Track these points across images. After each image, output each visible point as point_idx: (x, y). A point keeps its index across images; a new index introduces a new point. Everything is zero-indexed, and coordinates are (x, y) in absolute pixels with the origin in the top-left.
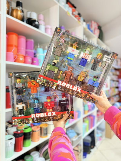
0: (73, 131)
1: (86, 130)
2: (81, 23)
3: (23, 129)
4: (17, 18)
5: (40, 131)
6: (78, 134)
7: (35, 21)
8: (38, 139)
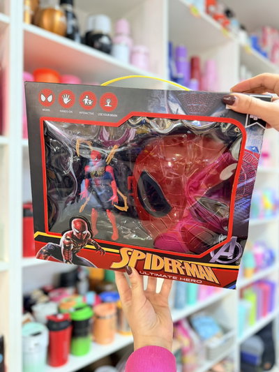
0: (210, 320)
1: (246, 319)
2: (230, 35)
3: (72, 309)
4: (52, 29)
5: (114, 318)
6: (225, 331)
7: (100, 35)
8: (111, 338)
